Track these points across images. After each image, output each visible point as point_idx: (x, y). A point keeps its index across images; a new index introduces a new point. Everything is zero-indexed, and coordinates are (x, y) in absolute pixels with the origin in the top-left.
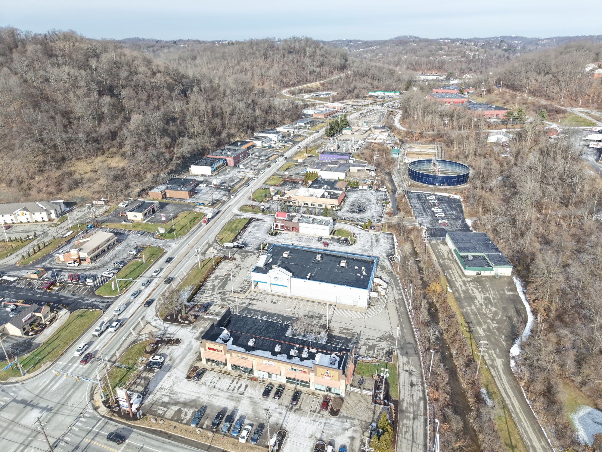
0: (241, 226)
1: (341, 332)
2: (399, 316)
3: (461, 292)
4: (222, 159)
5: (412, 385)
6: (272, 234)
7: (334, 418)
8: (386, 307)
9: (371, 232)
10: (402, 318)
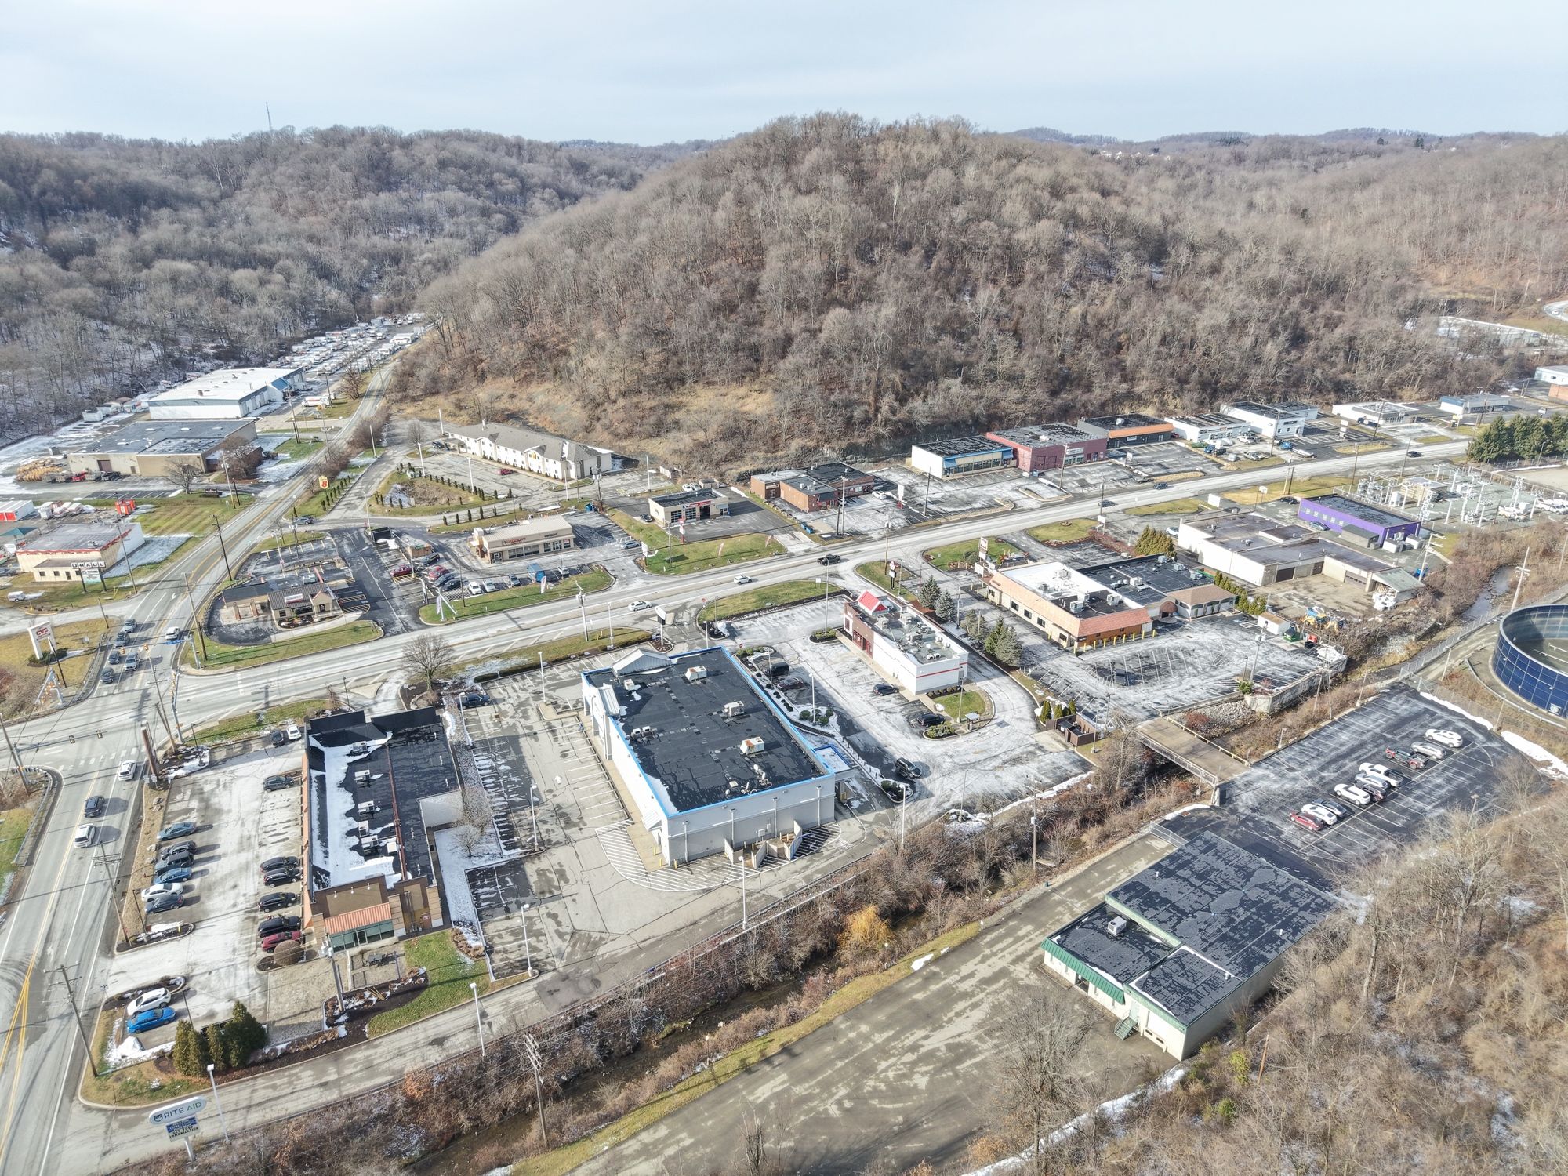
0: (795, 598)
1: (541, 873)
2: (695, 923)
3: (934, 988)
4: (1003, 446)
5: (439, 1042)
6: (813, 639)
7: (253, 971)
8: (708, 891)
9: (1047, 738)
10: (690, 932)
